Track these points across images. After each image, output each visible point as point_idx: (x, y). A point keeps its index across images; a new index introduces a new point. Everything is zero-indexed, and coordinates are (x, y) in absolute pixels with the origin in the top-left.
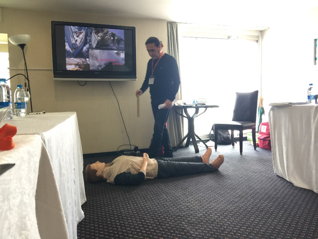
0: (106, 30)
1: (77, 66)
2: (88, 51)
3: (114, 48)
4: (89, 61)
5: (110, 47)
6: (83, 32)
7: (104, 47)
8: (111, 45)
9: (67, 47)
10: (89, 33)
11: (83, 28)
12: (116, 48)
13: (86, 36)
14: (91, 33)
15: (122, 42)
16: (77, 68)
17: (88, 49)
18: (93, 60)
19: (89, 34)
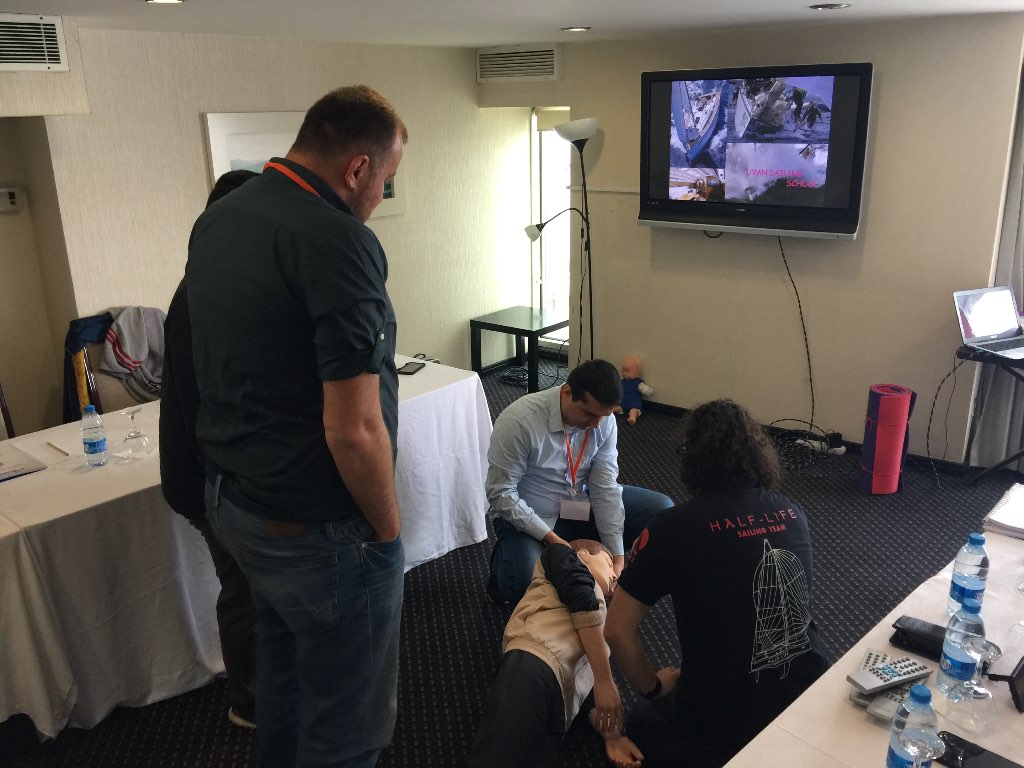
0: (777, 83)
1: (694, 190)
2: (723, 149)
3: (799, 134)
4: (724, 175)
5: (784, 135)
6: (714, 95)
7: (768, 136)
8: (787, 126)
9: (675, 141)
10: (731, 97)
11: (717, 82)
12: (803, 137)
13: (723, 104)
14: (736, 96)
15: (824, 115)
16: (693, 195)
17: (725, 142)
18: (734, 171)
19: (730, 101)
